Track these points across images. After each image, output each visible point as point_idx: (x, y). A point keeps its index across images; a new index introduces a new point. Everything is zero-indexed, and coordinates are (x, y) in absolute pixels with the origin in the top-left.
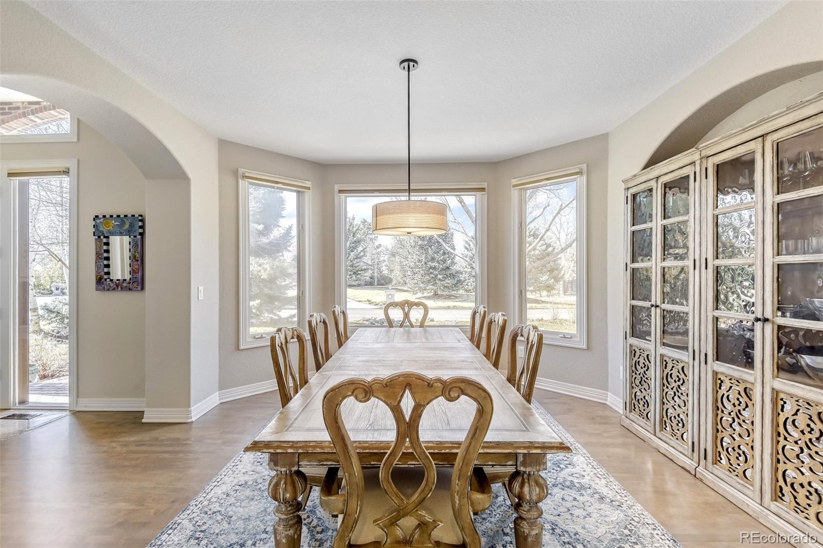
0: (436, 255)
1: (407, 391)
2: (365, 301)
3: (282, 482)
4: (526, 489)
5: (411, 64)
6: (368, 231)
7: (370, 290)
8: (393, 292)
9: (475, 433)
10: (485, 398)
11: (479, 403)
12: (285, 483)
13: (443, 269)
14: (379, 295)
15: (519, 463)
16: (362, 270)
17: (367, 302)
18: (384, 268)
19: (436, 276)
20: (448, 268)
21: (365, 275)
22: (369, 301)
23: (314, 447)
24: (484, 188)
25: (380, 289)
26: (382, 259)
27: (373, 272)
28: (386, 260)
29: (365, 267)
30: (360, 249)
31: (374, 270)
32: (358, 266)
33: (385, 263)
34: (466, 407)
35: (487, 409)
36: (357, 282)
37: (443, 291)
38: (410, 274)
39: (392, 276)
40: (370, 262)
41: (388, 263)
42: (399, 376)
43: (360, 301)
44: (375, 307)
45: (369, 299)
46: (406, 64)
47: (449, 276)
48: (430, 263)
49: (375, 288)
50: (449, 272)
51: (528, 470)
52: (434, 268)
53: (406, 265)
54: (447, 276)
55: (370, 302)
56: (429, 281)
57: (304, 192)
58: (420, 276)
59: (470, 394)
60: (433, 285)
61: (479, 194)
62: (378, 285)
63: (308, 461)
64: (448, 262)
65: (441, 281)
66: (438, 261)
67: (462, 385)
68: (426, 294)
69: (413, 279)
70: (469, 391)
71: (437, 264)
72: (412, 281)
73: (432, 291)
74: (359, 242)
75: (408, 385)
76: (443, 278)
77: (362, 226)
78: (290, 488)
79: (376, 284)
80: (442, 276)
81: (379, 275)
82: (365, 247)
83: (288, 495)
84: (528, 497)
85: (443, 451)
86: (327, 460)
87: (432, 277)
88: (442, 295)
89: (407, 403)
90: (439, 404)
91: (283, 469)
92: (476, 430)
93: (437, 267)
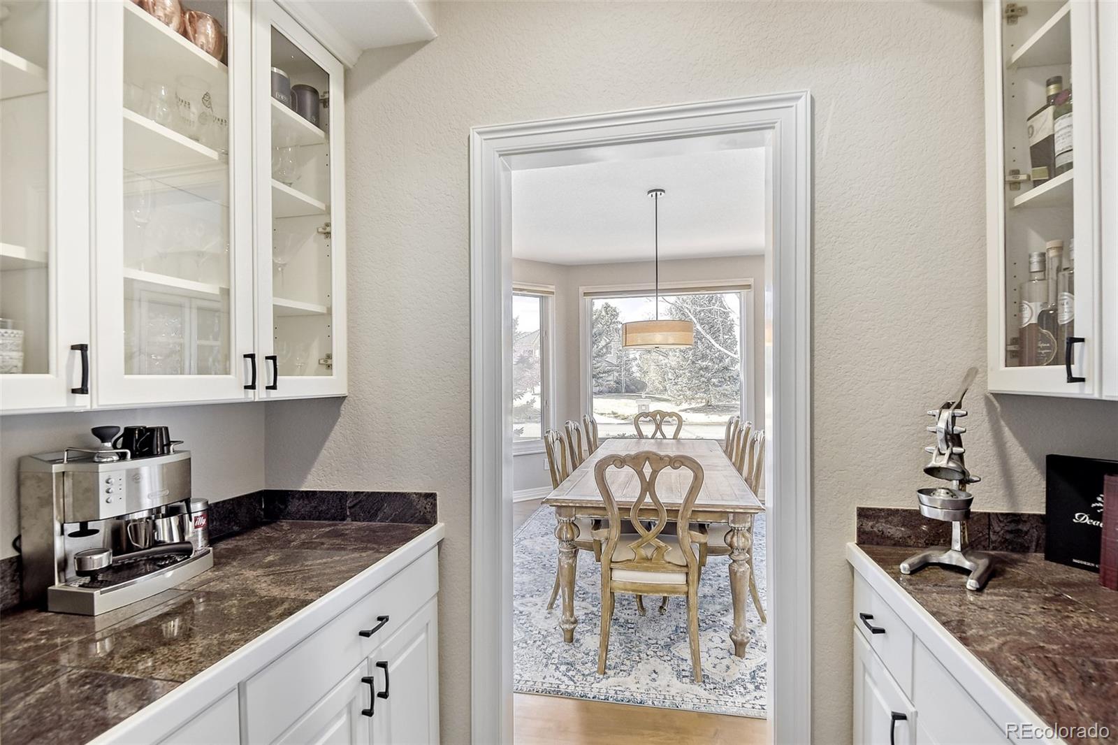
0: (708, 351)
1: (647, 462)
2: (609, 414)
3: (565, 527)
4: (735, 539)
5: (659, 193)
6: (611, 320)
7: (616, 399)
8: (646, 402)
9: (691, 491)
10: (697, 468)
11: (694, 472)
12: (567, 528)
13: (718, 371)
14: (628, 407)
15: (730, 521)
16: (604, 372)
17: (612, 416)
18: (635, 369)
19: (709, 380)
20: (726, 368)
21: (607, 379)
22: (614, 413)
23: (587, 503)
24: (750, 285)
25: (630, 398)
26: (631, 356)
27: (620, 375)
28: (638, 357)
29: (609, 368)
30: (603, 343)
31: (621, 372)
32: (598, 367)
33: (636, 362)
34: (687, 474)
35: (700, 475)
36: (598, 388)
37: (720, 400)
38: (671, 377)
39: (646, 380)
40: (615, 362)
41: (640, 362)
42: (642, 453)
43: (602, 414)
44: (623, 422)
45: (614, 411)
46: (654, 194)
47: (728, 379)
48: (700, 362)
49: (623, 397)
50: (728, 375)
51: (737, 526)
52: (706, 368)
53: (666, 365)
54: (725, 380)
55: (615, 415)
56: (699, 387)
57: (547, 297)
58: (685, 380)
59: (689, 465)
60: (705, 392)
61: (744, 292)
62: (627, 392)
63: (582, 514)
64: (727, 360)
65: (717, 386)
66: (712, 360)
67: (682, 460)
68: (693, 405)
69: (676, 384)
70: (686, 464)
71: (709, 364)
72: (675, 387)
73: (704, 401)
74: (600, 334)
75: (648, 458)
76: (720, 382)
77: (604, 313)
78: (570, 531)
79: (623, 391)
80: (717, 380)
81: (627, 379)
82: (608, 341)
83: (569, 536)
84: (736, 545)
85: (674, 509)
86: (594, 515)
87: (703, 382)
88: (718, 406)
89: (647, 470)
90: (667, 470)
91: (565, 519)
92: (692, 488)
93: (710, 368)
